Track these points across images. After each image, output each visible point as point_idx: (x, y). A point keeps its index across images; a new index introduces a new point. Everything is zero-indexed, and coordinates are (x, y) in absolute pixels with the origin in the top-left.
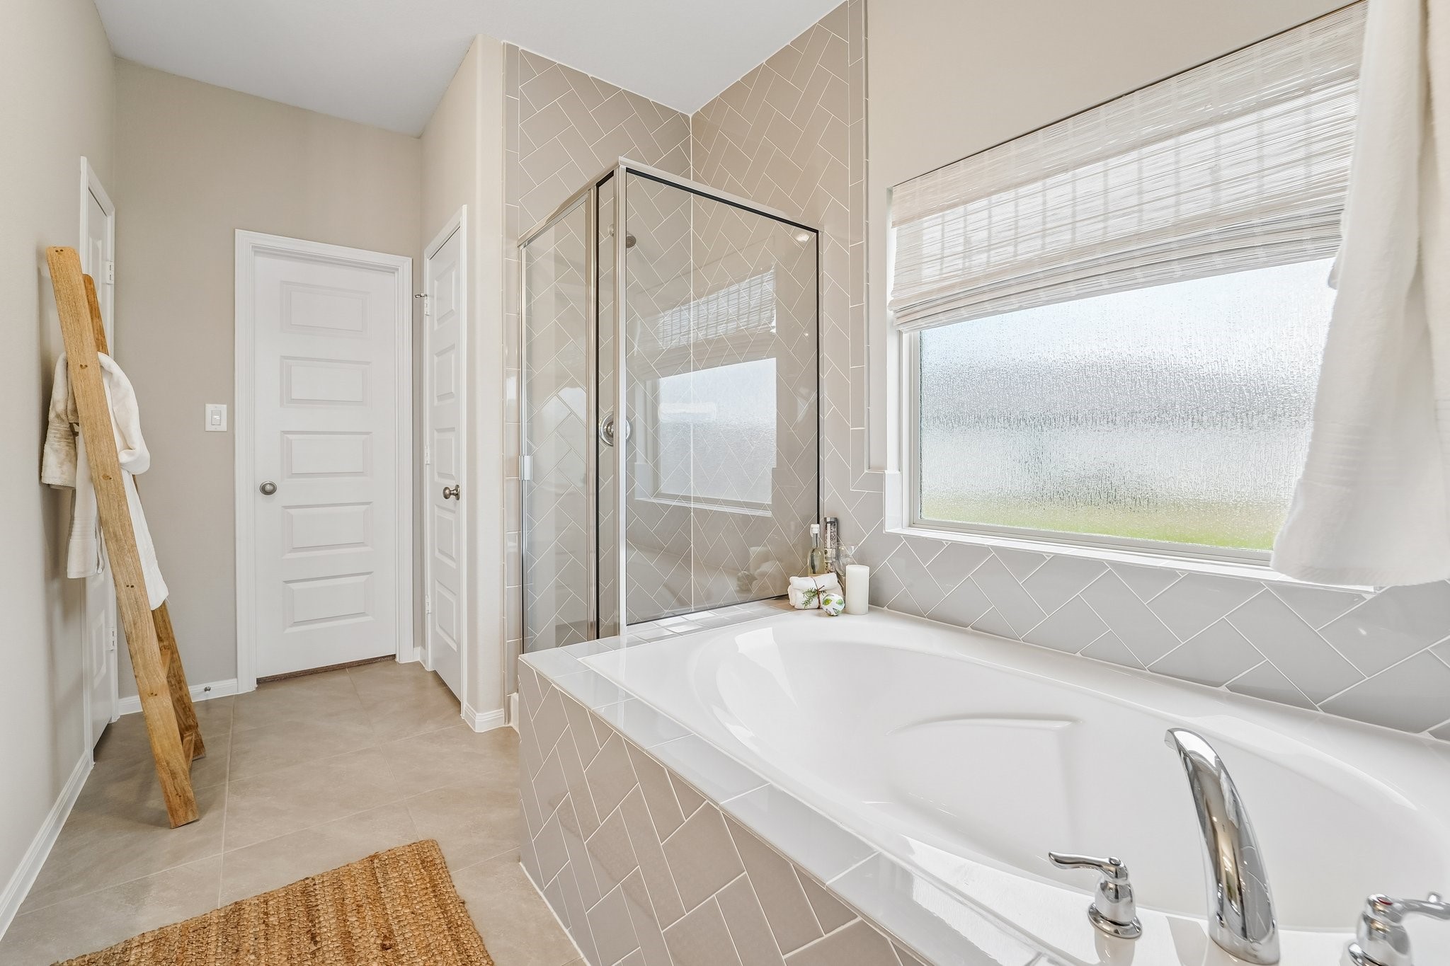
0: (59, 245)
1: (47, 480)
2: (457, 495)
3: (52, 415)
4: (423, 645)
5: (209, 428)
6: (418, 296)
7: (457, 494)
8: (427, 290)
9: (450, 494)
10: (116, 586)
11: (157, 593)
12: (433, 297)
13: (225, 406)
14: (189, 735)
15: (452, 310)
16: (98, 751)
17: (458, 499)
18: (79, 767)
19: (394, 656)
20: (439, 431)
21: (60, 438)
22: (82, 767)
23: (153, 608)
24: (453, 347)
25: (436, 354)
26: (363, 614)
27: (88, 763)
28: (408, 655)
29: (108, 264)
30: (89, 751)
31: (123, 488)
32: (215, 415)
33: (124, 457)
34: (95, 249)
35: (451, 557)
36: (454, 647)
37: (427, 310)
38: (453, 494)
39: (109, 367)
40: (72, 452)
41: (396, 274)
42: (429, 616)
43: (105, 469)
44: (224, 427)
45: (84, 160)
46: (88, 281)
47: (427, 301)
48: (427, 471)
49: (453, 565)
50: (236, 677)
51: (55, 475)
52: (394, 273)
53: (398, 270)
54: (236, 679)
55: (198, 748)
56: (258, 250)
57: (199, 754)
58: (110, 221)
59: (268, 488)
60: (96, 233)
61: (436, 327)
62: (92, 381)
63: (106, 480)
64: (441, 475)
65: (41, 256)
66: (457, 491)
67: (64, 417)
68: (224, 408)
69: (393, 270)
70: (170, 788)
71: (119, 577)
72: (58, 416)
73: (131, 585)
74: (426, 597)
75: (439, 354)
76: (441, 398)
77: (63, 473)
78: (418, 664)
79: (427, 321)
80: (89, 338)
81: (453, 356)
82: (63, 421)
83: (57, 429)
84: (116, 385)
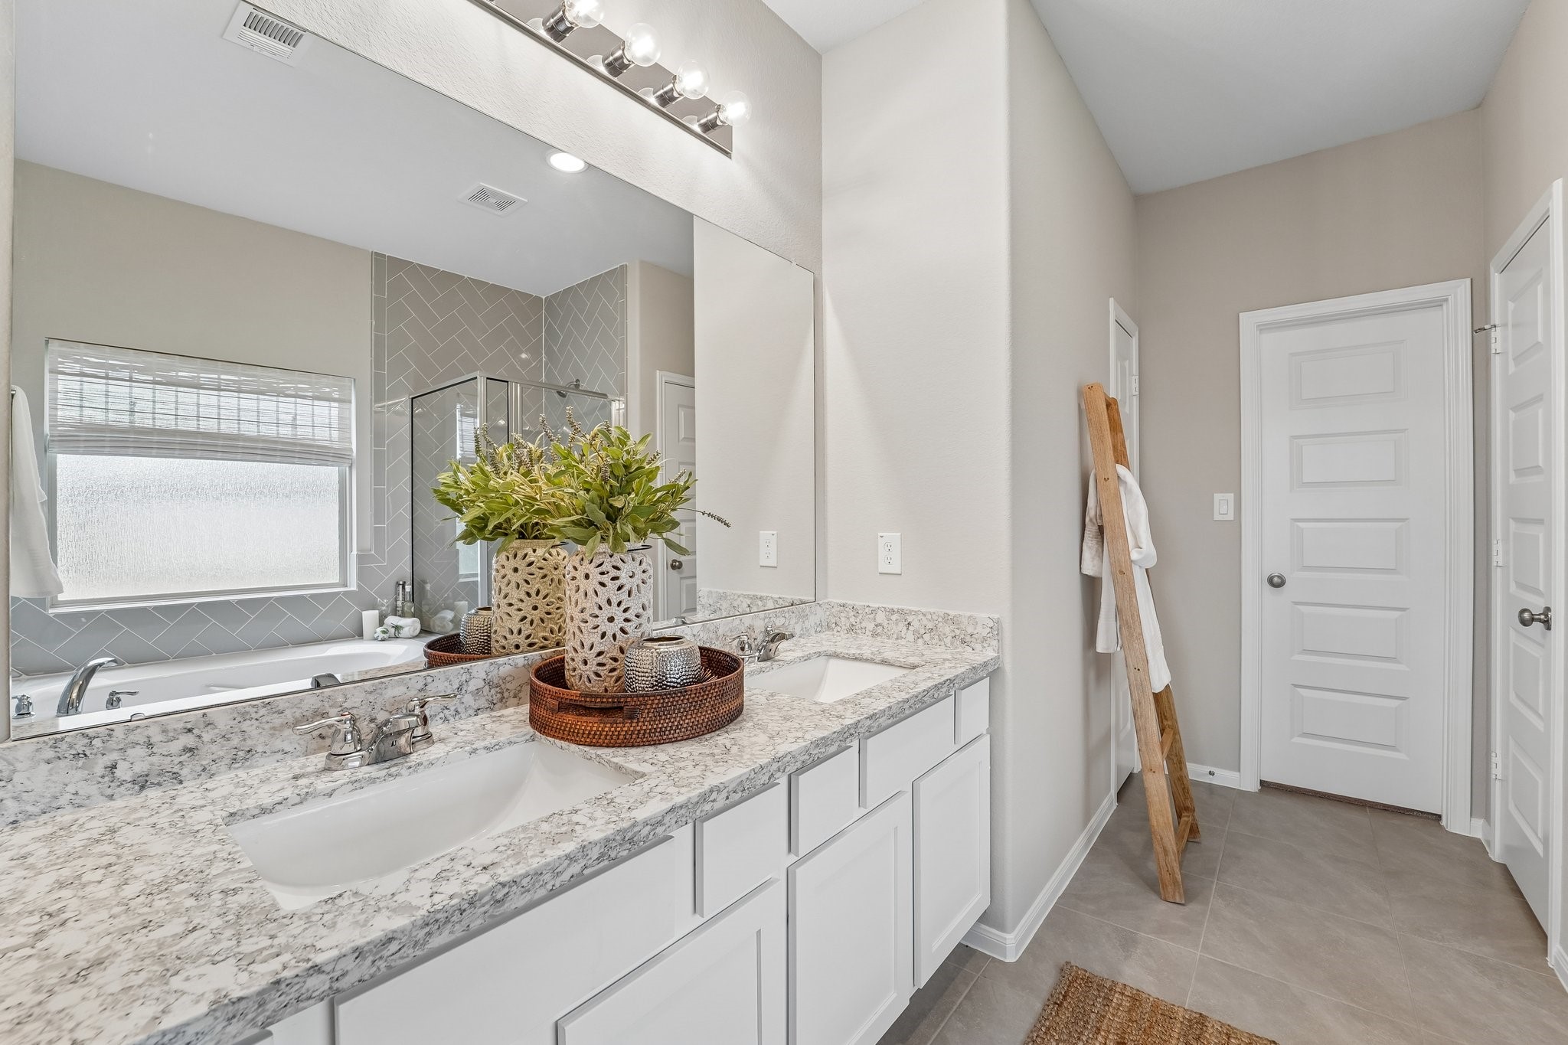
0: (1091, 382)
1: (1086, 571)
2: (1547, 624)
3: (1087, 519)
4: (1487, 816)
5: (1217, 517)
6: (1480, 330)
7: (1548, 621)
8: (1496, 317)
9: (1533, 620)
10: (1127, 666)
11: (1160, 677)
12: (1505, 325)
13: (1232, 495)
14: (1186, 816)
15: (1538, 343)
16: (1120, 794)
17: (1549, 628)
18: (1105, 803)
19: (1440, 816)
20: (1517, 520)
21: (1092, 538)
22: (1108, 804)
23: (1157, 691)
24: (1539, 398)
25: (1511, 409)
26: (1392, 748)
27: (1112, 802)
28: (1459, 822)
29: (1134, 378)
30: (1113, 792)
31: (1134, 583)
32: (1223, 506)
33: (1135, 555)
34: (1123, 368)
35: (1536, 713)
36: (1539, 848)
37: (1496, 346)
38: (1540, 620)
39: (1124, 477)
40: (1100, 550)
41: (1445, 307)
42: (1498, 784)
43: (1120, 566)
44: (1231, 517)
45: (1112, 300)
46: (1111, 405)
47: (1496, 334)
48: (1497, 577)
49: (1540, 725)
50: (1239, 771)
51: (1089, 569)
52: (1441, 306)
53: (1447, 300)
54: (1238, 773)
55: (1194, 831)
56: (1263, 328)
57: (1194, 838)
58: (1135, 341)
59: (1276, 580)
60: (1122, 356)
61: (1512, 369)
62: (1112, 491)
63: (1122, 574)
64: (1521, 586)
65: (1080, 393)
66: (1546, 616)
67: (1094, 521)
68: (1231, 496)
69: (1439, 303)
70: (1162, 863)
71: (1129, 660)
72: (1091, 520)
73: (1140, 668)
74: (1493, 755)
75: (1516, 409)
76: (1520, 472)
77: (1094, 566)
78: (1477, 842)
79: (1497, 363)
80: (1110, 453)
81: (1540, 412)
82: (1094, 524)
83: (1091, 529)
84: (1128, 492)
